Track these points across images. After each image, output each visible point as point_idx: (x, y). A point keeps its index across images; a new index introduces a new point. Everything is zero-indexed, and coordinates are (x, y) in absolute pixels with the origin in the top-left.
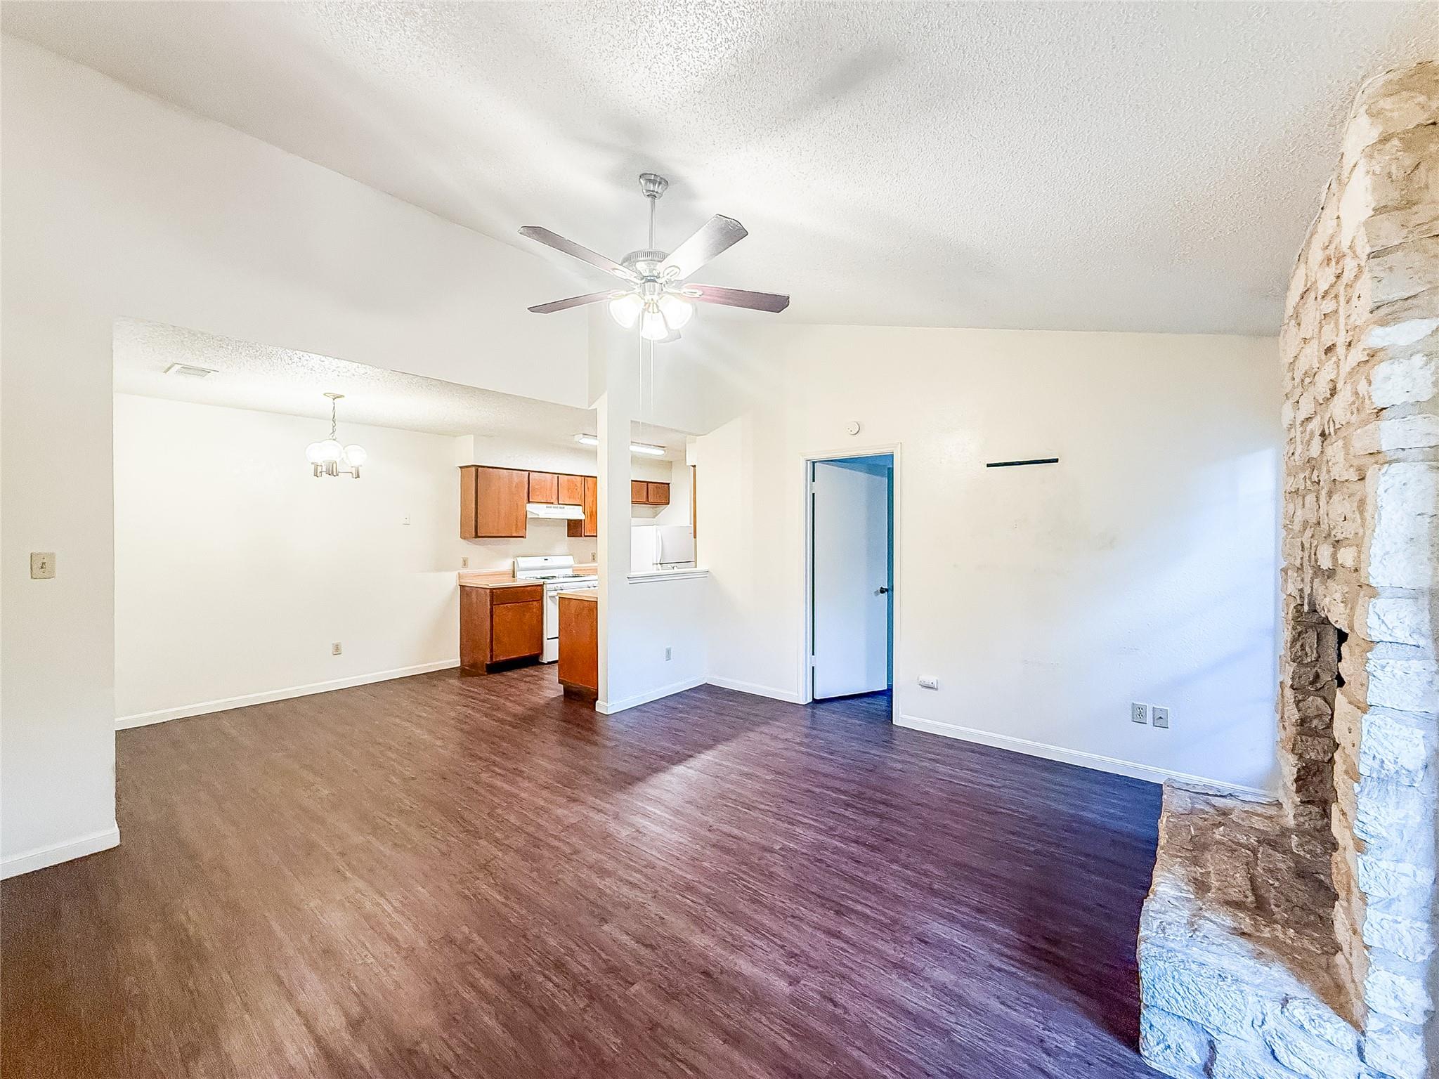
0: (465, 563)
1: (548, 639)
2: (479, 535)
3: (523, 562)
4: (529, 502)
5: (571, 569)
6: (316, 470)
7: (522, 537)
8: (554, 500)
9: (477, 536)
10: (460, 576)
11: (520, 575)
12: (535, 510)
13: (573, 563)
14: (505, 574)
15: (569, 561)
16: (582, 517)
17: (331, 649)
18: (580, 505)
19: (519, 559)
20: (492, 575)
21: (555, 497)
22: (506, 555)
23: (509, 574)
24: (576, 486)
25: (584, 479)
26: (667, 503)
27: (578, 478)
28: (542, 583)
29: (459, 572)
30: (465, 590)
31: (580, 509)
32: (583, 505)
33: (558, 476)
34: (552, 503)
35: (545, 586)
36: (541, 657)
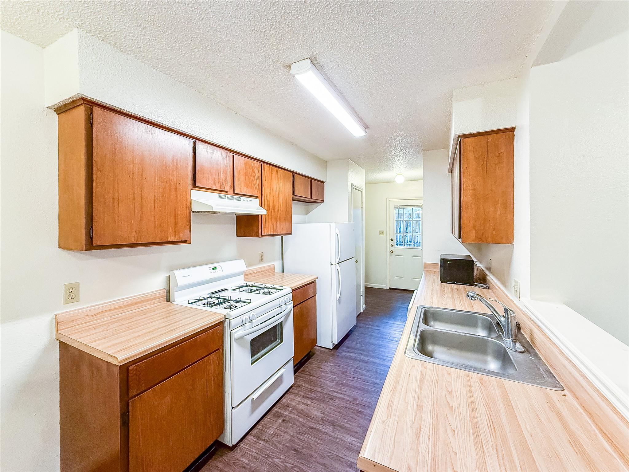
0: (72, 295)
1: (233, 408)
2: (96, 244)
3: (183, 277)
4: (194, 187)
5: (243, 275)
7: (185, 242)
8: (228, 187)
10: (60, 320)
12: (201, 200)
14: (154, 299)
15: (240, 266)
16: (263, 212)
18: (256, 197)
19: (179, 274)
21: (229, 184)
22: (155, 270)
23: (161, 297)
24: (253, 171)
25: (262, 164)
26: (323, 201)
27: (256, 163)
28: (224, 319)
29: (56, 315)
30: (68, 351)
31: (256, 201)
32: (261, 197)
33: (234, 156)
34: (227, 192)
35: (226, 323)
36: (223, 438)
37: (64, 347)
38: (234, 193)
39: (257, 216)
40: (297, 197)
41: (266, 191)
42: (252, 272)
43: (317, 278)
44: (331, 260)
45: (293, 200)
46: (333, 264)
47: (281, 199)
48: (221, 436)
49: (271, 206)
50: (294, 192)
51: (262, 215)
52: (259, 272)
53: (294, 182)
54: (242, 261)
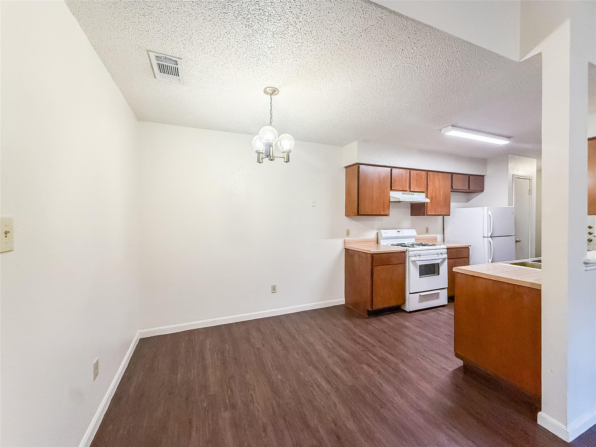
0: (348, 234)
1: (410, 293)
2: (360, 213)
3: (385, 233)
4: (391, 190)
5: (415, 239)
6: (259, 157)
7: (387, 215)
8: (407, 188)
9: (358, 214)
10: (345, 242)
11: (383, 242)
12: (395, 195)
13: (416, 234)
14: (372, 241)
15: (413, 232)
16: (428, 200)
17: (270, 289)
18: (423, 192)
19: (382, 231)
20: (365, 242)
21: (408, 186)
22: (373, 228)
23: (375, 241)
24: (422, 178)
25: (427, 173)
26: (482, 190)
27: (423, 172)
28: (406, 251)
29: (344, 239)
30: (349, 252)
31: (424, 195)
32: (426, 192)
33: (410, 171)
34: (406, 191)
35: (407, 253)
36: (405, 307)
37: (347, 250)
38: (410, 191)
39: (424, 203)
40: (454, 190)
41: (430, 188)
42: (421, 238)
43: (470, 246)
44: (483, 234)
45: (451, 192)
46: (485, 237)
47: (441, 192)
48: (403, 305)
49: (433, 197)
50: (452, 187)
51: (427, 203)
52: (425, 239)
53: (452, 179)
54: (414, 230)
